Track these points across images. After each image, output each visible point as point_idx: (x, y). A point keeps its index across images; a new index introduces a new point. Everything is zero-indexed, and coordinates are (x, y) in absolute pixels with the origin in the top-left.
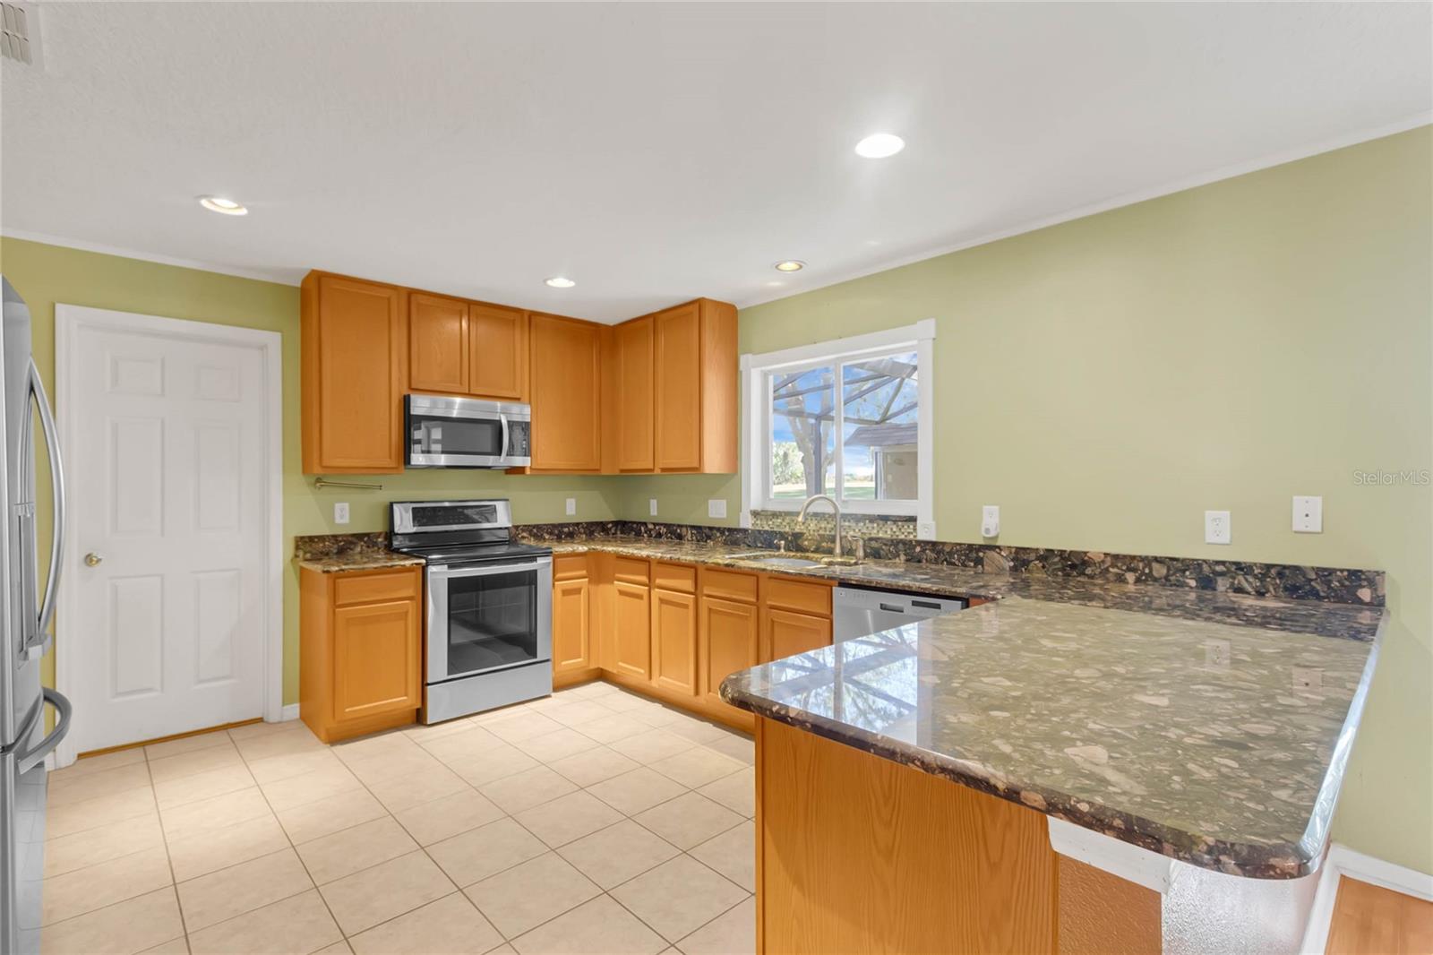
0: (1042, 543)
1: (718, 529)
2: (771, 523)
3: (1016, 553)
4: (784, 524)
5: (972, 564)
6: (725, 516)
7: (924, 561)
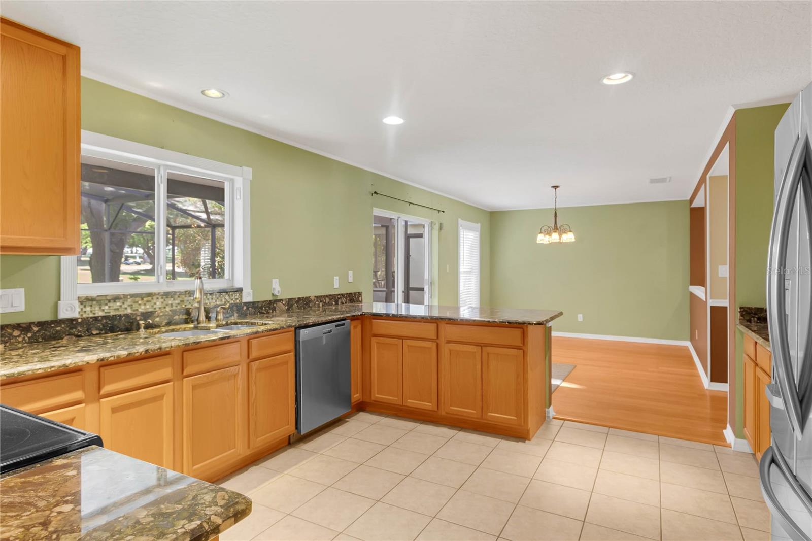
0: (296, 296)
1: (18, 326)
2: (107, 307)
3: (288, 302)
4: (123, 306)
5: (271, 311)
6: (23, 309)
7: (248, 315)
